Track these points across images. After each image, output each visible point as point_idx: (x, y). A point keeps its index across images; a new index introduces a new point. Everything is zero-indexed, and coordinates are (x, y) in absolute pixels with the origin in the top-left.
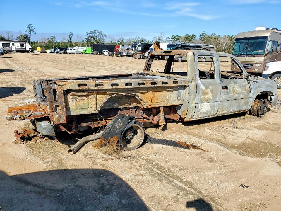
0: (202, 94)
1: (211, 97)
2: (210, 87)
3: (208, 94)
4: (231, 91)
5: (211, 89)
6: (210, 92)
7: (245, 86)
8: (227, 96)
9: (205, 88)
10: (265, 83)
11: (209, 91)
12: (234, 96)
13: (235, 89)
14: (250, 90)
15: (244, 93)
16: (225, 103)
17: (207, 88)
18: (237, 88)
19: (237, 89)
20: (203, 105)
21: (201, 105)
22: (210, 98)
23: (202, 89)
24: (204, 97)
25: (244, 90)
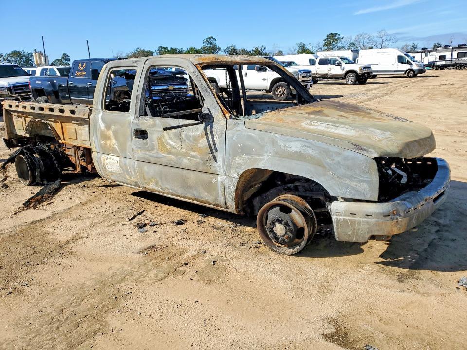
0: (101, 137)
1: (116, 147)
2: (113, 128)
3: (110, 139)
4: (156, 143)
5: (114, 131)
6: (112, 137)
7: (196, 139)
8: (147, 153)
9: (106, 127)
10: (280, 143)
11: (110, 133)
12: (165, 156)
13: (163, 140)
14: (212, 152)
15: (192, 156)
16: (146, 167)
17: (108, 127)
18: (171, 139)
19: (169, 141)
20: (107, 158)
21: (104, 157)
22: (114, 148)
23: (100, 128)
24: (106, 144)
25: (192, 150)
